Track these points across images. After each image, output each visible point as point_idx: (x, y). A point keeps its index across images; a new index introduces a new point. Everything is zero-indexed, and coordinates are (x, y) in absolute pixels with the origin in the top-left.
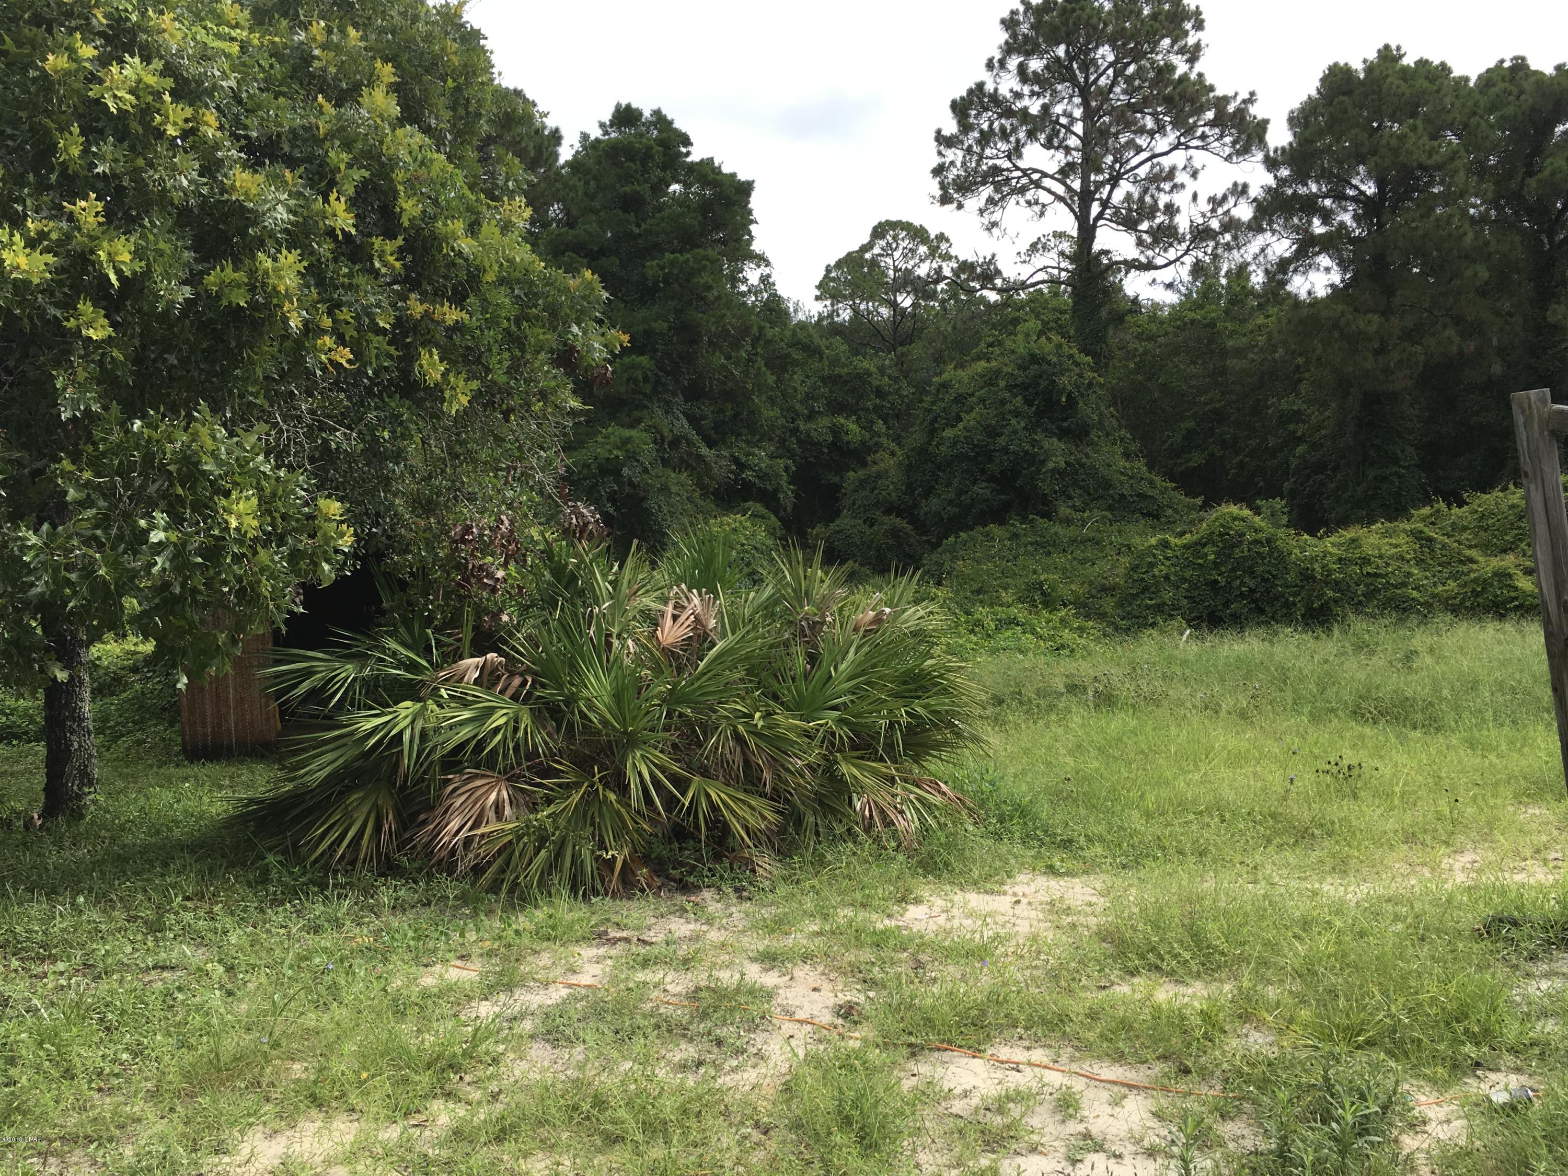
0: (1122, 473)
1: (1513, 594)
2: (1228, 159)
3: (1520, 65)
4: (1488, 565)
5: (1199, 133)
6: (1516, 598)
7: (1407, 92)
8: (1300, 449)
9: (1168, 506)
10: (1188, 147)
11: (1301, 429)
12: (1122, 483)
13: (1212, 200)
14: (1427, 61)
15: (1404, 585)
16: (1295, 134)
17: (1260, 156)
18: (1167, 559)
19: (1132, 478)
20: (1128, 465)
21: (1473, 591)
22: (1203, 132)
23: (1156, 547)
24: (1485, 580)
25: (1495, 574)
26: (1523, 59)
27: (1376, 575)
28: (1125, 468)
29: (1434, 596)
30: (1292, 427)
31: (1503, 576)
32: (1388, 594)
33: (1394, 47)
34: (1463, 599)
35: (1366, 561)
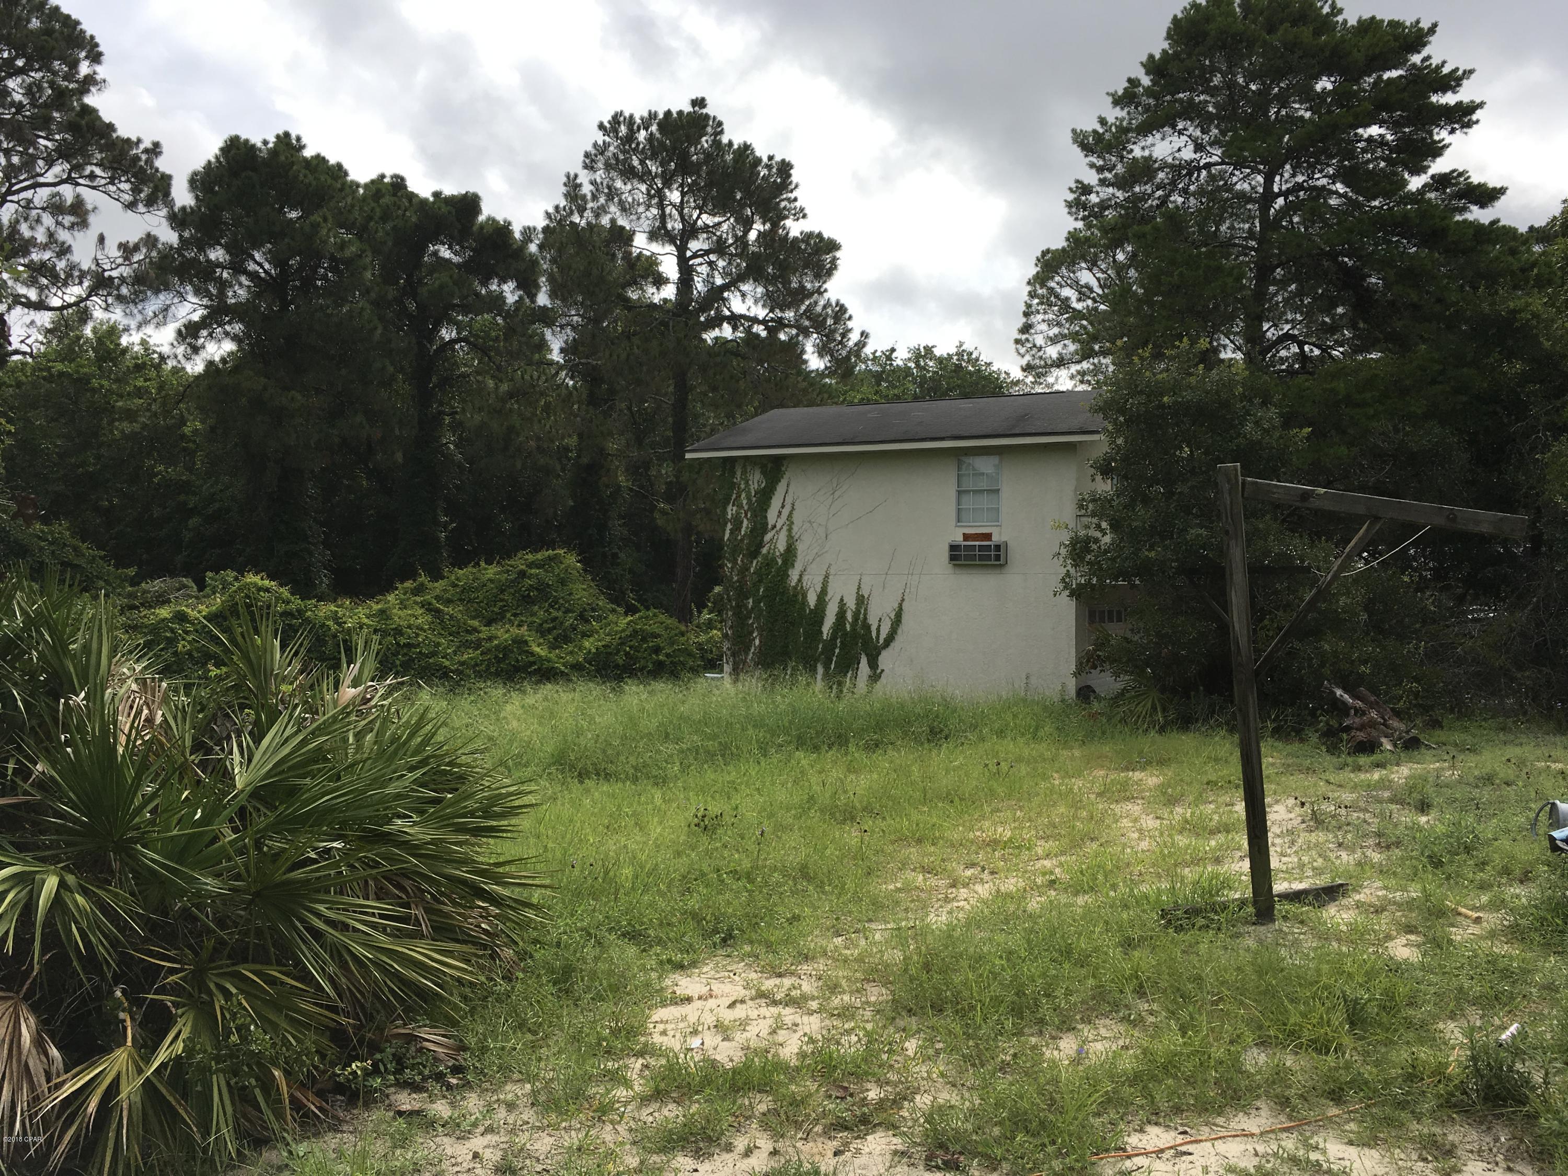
0: (40, 538)
1: (532, 659)
2: (131, 206)
3: (399, 183)
4: (503, 633)
5: (87, 172)
6: (534, 663)
7: (314, 183)
8: (194, 522)
9: (97, 577)
10: (78, 184)
11: (192, 501)
12: (41, 549)
13: (123, 246)
14: (324, 158)
15: (433, 654)
16: (197, 197)
17: (164, 212)
18: (187, 632)
19: (51, 543)
20: (46, 529)
21: (496, 657)
22: (92, 172)
23: (171, 620)
24: (505, 647)
25: (515, 641)
26: (403, 179)
27: (409, 646)
28: (42, 531)
29: (462, 664)
30: (182, 498)
31: (520, 643)
32: (423, 663)
33: (293, 136)
34: (488, 665)
35: (398, 632)
